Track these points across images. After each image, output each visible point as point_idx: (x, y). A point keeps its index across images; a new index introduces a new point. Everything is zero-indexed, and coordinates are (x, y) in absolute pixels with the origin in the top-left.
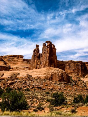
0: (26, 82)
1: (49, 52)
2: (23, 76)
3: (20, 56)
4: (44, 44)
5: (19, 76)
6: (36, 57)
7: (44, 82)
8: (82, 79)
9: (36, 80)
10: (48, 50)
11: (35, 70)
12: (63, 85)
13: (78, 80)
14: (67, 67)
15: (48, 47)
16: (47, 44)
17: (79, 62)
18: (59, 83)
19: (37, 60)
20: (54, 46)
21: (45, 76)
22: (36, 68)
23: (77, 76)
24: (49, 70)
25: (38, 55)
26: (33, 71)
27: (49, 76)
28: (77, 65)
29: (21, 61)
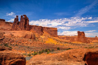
0: (11, 39)
1: (25, 22)
2: (7, 35)
3: (3, 20)
4: (22, 16)
5: (5, 34)
6: (16, 23)
7: (21, 39)
8: (41, 36)
9: (17, 38)
10: (24, 20)
11: (15, 31)
12: (32, 41)
13: (39, 37)
14: (33, 29)
15: (24, 19)
16: (23, 17)
17: (40, 27)
18: (30, 40)
19: (17, 25)
20: (28, 18)
21: (22, 35)
22: (16, 30)
23: (38, 35)
24: (24, 32)
25: (18, 22)
26: (14, 32)
27: (24, 36)
28: (39, 28)
29: (4, 23)
